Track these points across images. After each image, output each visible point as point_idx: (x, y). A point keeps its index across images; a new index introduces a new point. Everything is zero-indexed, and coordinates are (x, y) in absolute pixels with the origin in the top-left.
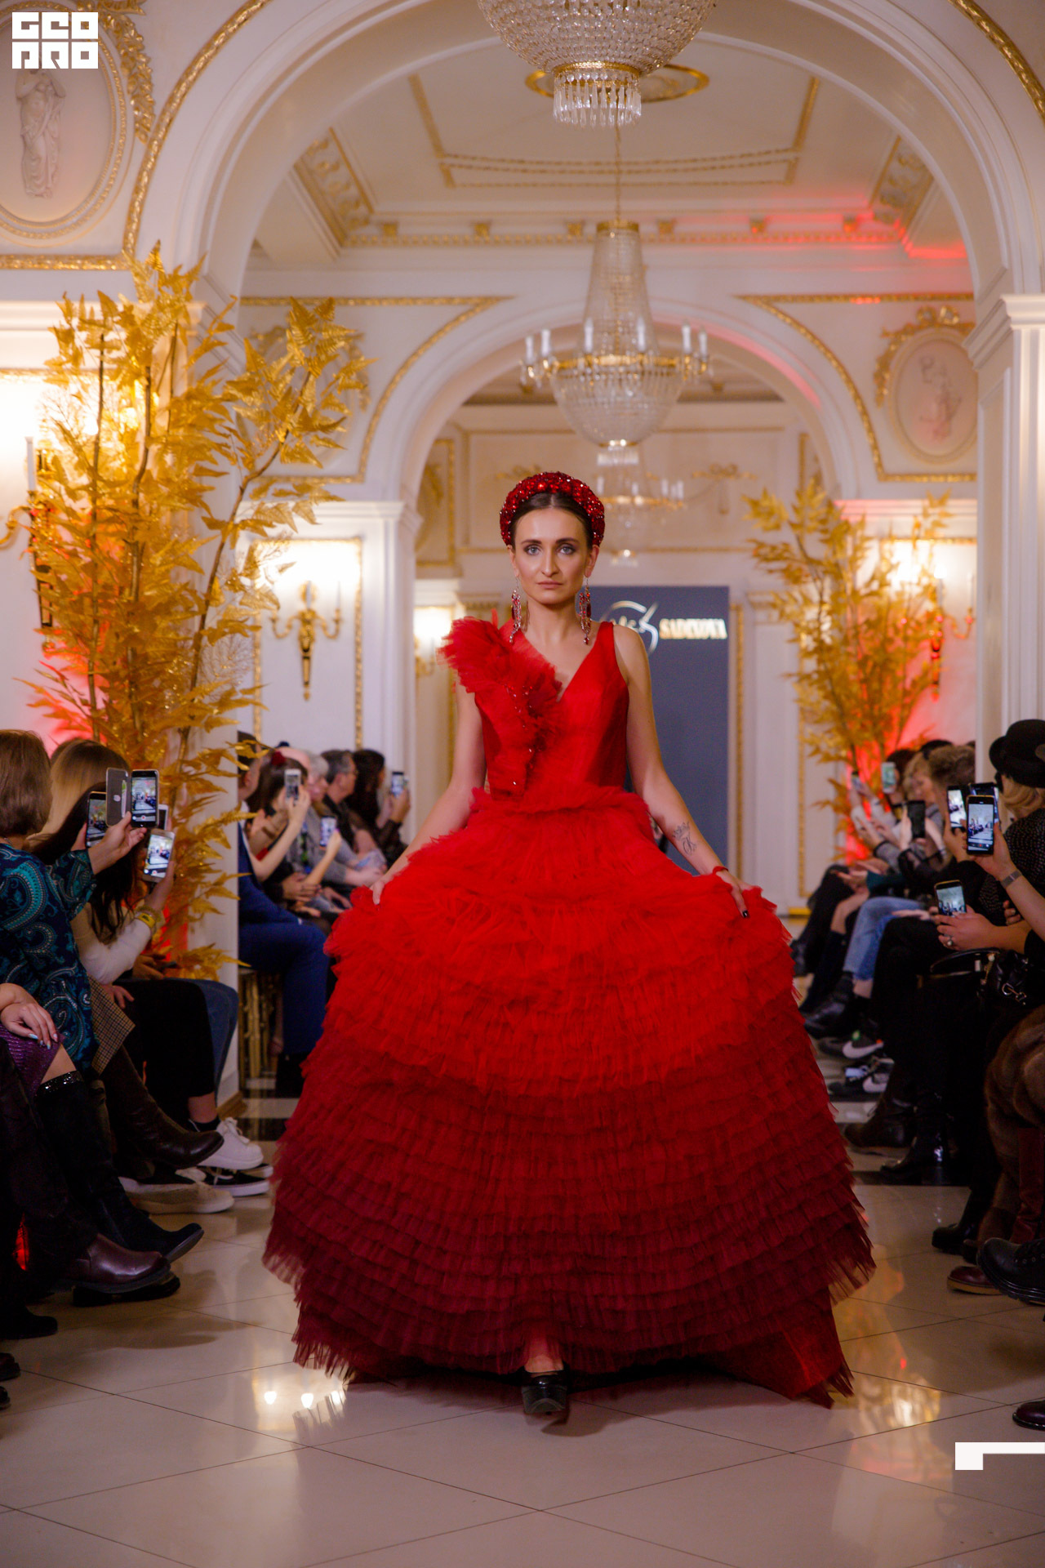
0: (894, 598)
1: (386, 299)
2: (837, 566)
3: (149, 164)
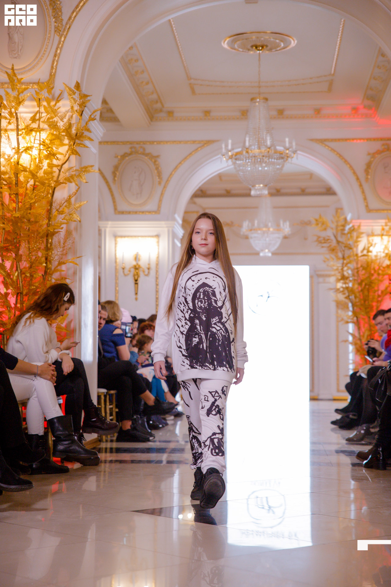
0: (374, 258)
1: (169, 142)
2: (349, 244)
3: (60, 46)
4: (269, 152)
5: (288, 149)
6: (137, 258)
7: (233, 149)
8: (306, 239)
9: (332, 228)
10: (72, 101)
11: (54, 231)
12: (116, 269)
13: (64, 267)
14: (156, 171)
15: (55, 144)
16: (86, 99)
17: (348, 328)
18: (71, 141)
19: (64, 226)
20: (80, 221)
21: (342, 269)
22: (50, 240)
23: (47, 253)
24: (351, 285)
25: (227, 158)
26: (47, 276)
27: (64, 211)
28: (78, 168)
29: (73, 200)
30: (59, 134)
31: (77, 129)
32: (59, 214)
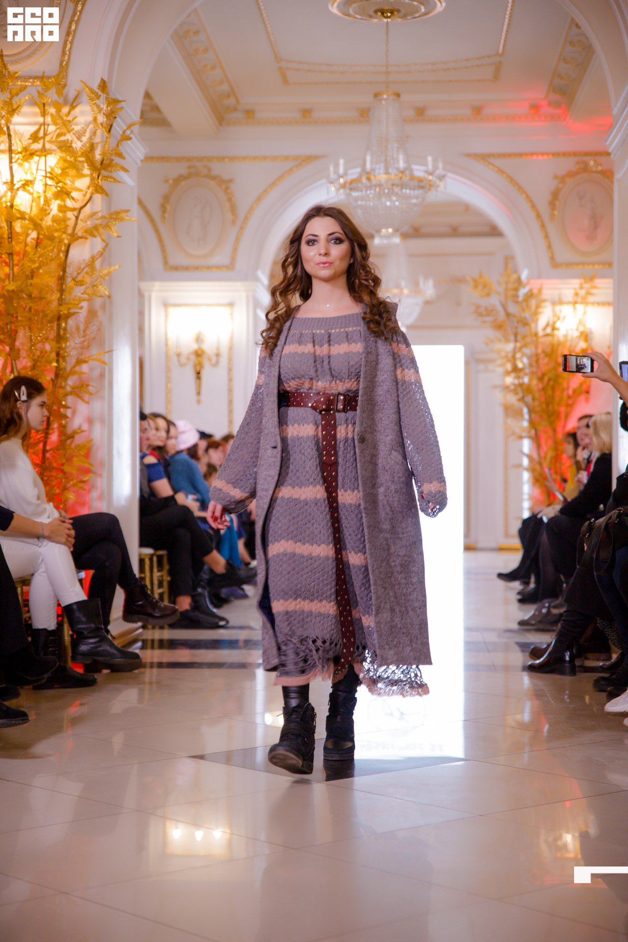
0: (562, 338)
1: (247, 157)
2: (525, 318)
4: (401, 178)
5: (431, 174)
6: (199, 339)
7: (345, 174)
8: (458, 304)
9: (499, 294)
10: (96, 109)
11: (68, 312)
12: (167, 356)
13: (85, 368)
14: (227, 204)
15: (68, 176)
16: (117, 107)
17: (522, 445)
18: (94, 172)
19: (84, 304)
20: (109, 297)
21: (514, 357)
22: (63, 325)
23: (58, 346)
24: (526, 380)
25: (337, 186)
26: (59, 379)
27: (84, 280)
28: (105, 213)
29: (98, 263)
30: (75, 160)
31: (103, 154)
32: (77, 285)
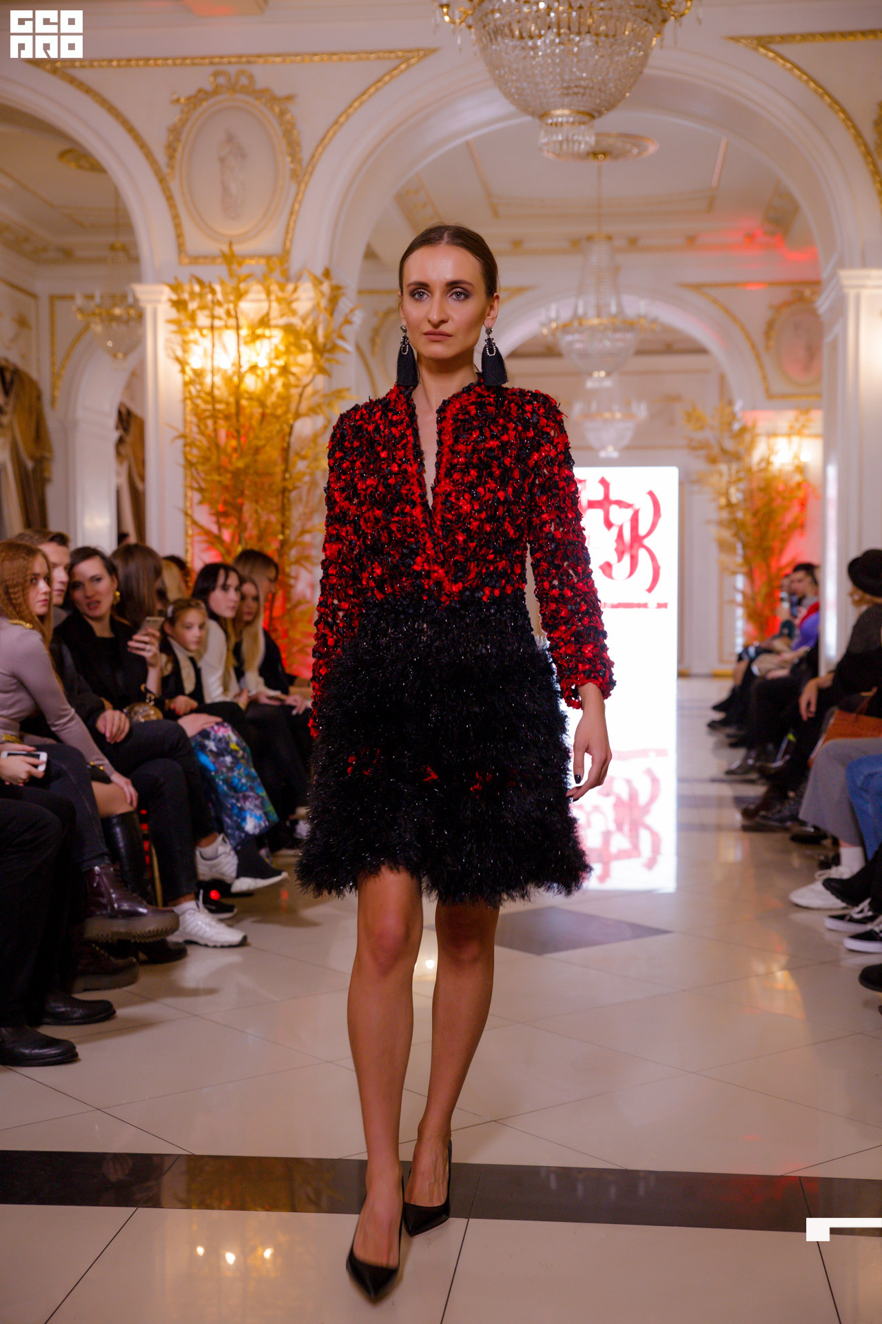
0: (777, 472)
3: (299, 197)
4: (614, 322)
9: (713, 427)
10: (319, 293)
11: (292, 486)
13: (307, 538)
15: (291, 352)
16: (340, 292)
17: (736, 581)
18: (317, 352)
22: (288, 496)
23: (283, 516)
24: (740, 515)
31: (327, 337)
32: (299, 459)
